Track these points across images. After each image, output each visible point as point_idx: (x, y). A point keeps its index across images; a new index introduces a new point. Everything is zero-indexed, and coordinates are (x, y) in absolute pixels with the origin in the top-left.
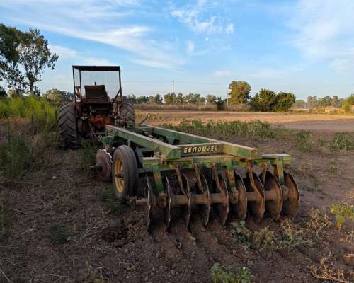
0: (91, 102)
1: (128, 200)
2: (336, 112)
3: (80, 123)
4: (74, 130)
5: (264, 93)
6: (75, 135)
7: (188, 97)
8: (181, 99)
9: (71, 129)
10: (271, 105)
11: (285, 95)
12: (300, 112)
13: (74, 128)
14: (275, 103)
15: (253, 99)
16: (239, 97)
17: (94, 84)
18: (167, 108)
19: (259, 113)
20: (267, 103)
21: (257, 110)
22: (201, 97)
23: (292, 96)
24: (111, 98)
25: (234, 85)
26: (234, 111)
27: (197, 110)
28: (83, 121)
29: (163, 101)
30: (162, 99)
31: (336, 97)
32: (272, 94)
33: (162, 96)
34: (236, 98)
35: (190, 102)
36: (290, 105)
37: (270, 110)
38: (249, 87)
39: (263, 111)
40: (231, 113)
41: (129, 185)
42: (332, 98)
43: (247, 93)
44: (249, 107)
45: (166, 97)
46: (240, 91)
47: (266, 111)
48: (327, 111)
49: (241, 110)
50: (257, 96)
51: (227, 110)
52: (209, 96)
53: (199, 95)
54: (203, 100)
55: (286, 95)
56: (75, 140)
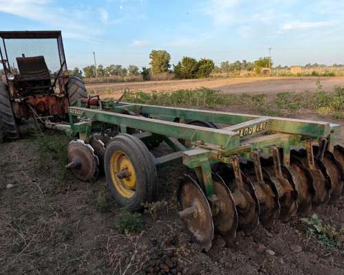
0: (27, 79)
1: (147, 209)
2: (249, 75)
3: (16, 107)
4: (11, 116)
5: (186, 60)
6: (13, 123)
7: (109, 69)
8: (102, 71)
9: (7, 115)
10: (193, 72)
11: (204, 62)
12: (219, 76)
13: (11, 114)
14: (197, 70)
15: (176, 68)
16: (160, 66)
17: (22, 56)
18: (91, 81)
19: (184, 80)
20: (189, 71)
21: (181, 78)
22: (122, 68)
23: (211, 62)
24: (52, 73)
25: (154, 54)
26: (159, 80)
27: (123, 81)
28: (20, 104)
29: (83, 75)
30: (81, 73)
31: (245, 61)
32: (193, 61)
33: (81, 69)
34: (158, 67)
35: (112, 74)
36: (210, 71)
37: (193, 77)
38: (169, 56)
39: (186, 78)
40: (158, 82)
41: (147, 189)
42: (242, 62)
43: (167, 62)
44: (173, 75)
45: (85, 69)
46: (161, 60)
47: (190, 78)
48: (242, 74)
49: (167, 79)
50: (180, 64)
51: (153, 80)
52: (131, 67)
53: (120, 66)
54: (125, 71)
55: (206, 62)
56: (14, 130)
